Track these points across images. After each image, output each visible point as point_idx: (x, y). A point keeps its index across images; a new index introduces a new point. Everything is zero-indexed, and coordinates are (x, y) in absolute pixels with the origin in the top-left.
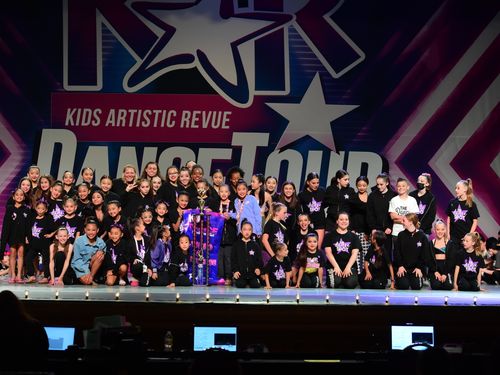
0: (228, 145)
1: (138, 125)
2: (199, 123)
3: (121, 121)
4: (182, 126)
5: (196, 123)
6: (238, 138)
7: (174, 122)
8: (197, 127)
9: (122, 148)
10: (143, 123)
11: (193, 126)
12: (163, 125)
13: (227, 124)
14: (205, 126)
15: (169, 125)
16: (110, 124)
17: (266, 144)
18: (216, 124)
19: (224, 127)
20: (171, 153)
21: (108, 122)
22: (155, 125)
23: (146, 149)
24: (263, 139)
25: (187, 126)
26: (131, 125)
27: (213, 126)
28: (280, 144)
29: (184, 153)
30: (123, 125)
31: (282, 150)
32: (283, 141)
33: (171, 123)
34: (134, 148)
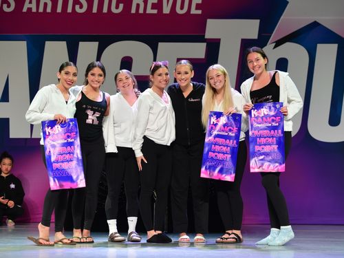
0: (200, 39)
1: (70, 10)
2: (158, 6)
3: (46, 5)
4: (133, 11)
5: (154, 6)
6: (214, 28)
7: (121, 6)
8: (155, 11)
9: (47, 43)
10: (77, 7)
11: (149, 11)
12: (105, 10)
13: (198, 7)
14: (166, 10)
15: (114, 10)
16: (30, 9)
17: (255, 36)
18: (182, 8)
19: (194, 11)
20: (117, 50)
21: (26, 6)
22: (95, 10)
23: (81, 44)
24: (250, 28)
25: (141, 11)
26: (59, 10)
27: (179, 11)
28: (275, 36)
29: (138, 50)
30: (49, 10)
31: (279, 43)
32: (279, 31)
33: (117, 7)
34: (64, 43)
